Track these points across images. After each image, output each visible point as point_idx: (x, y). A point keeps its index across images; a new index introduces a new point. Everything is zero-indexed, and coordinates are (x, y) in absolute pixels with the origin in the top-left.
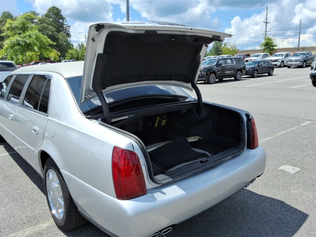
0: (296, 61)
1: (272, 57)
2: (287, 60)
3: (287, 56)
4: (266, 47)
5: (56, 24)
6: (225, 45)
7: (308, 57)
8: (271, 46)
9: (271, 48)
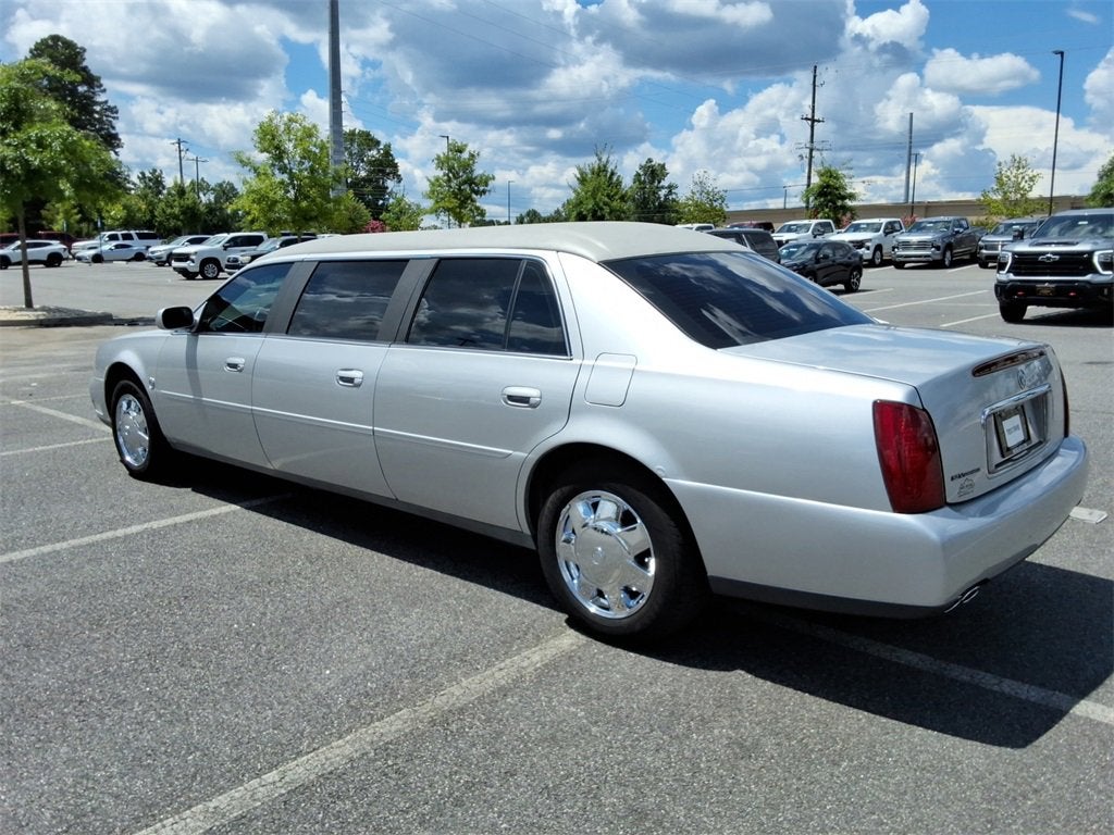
0: (922, 245)
1: (846, 234)
2: (895, 243)
3: (891, 229)
4: (822, 199)
6: (670, 193)
7: (958, 232)
8: (839, 198)
9: (839, 203)
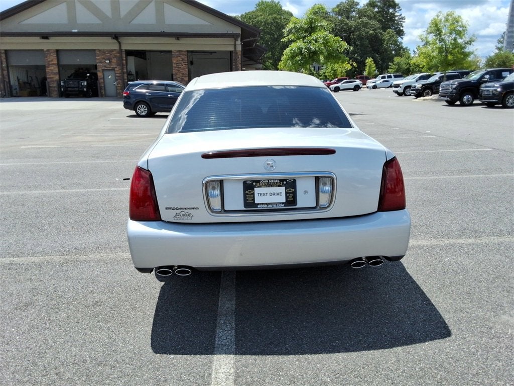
5: (383, 16)
